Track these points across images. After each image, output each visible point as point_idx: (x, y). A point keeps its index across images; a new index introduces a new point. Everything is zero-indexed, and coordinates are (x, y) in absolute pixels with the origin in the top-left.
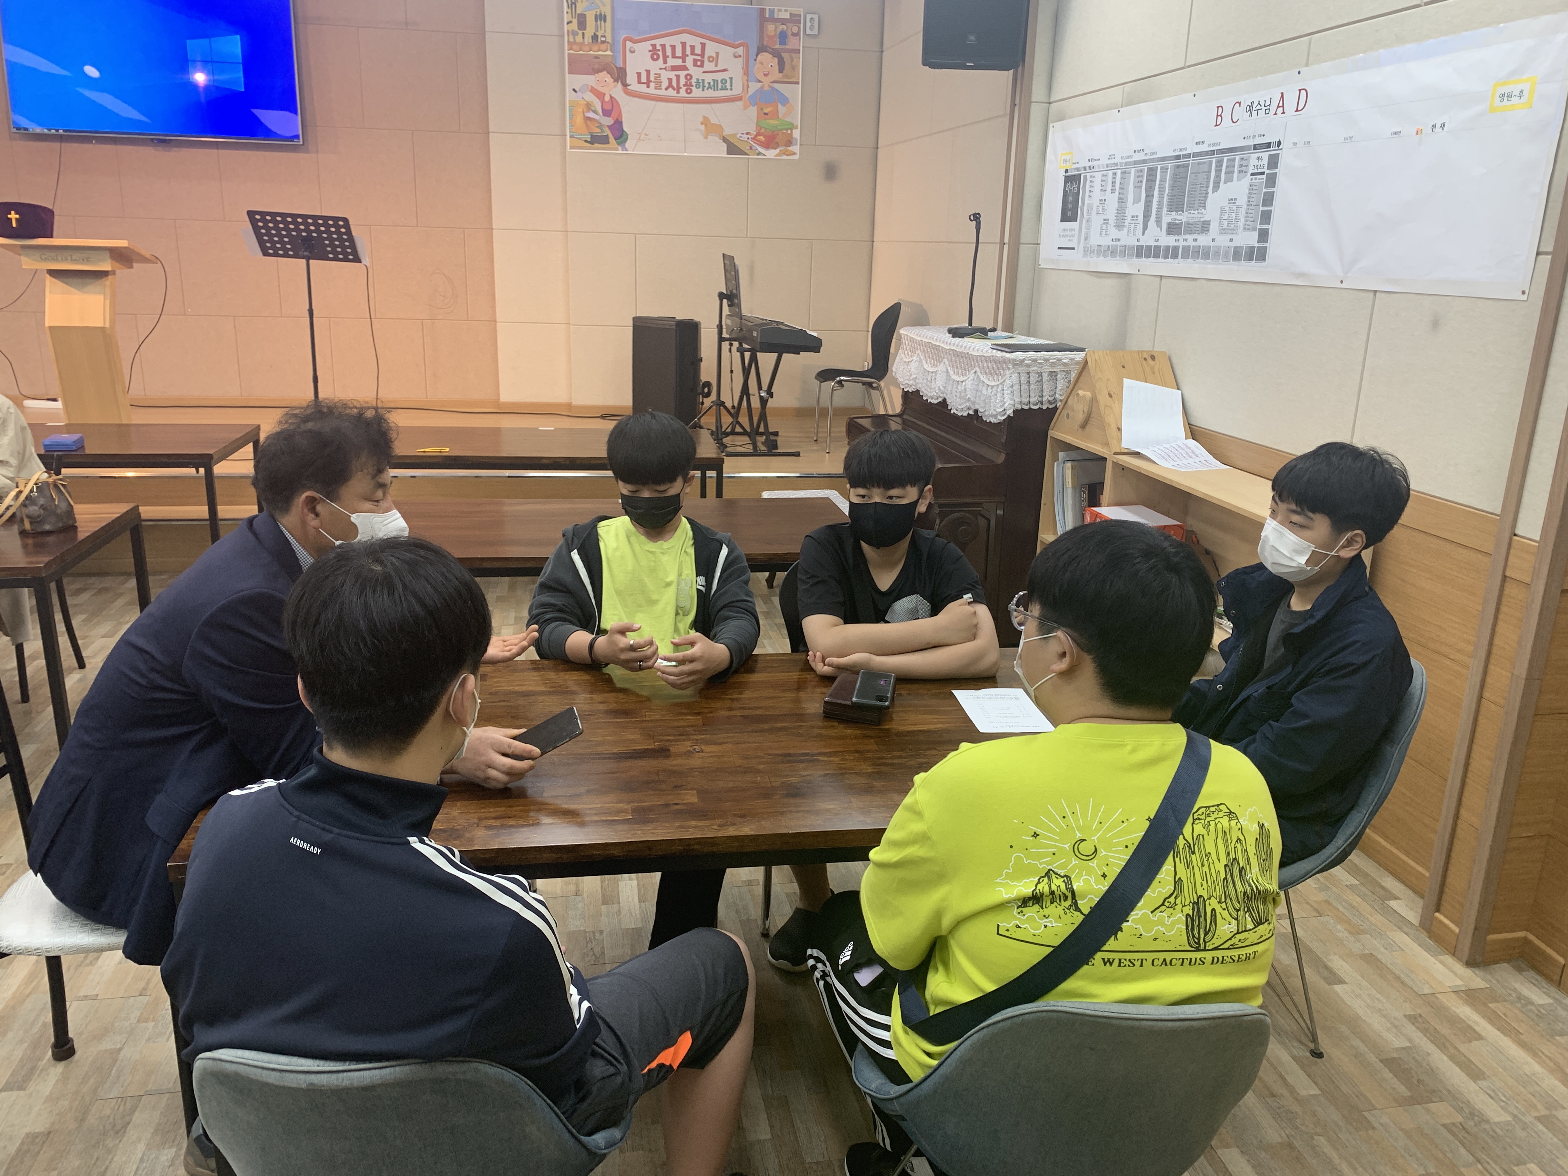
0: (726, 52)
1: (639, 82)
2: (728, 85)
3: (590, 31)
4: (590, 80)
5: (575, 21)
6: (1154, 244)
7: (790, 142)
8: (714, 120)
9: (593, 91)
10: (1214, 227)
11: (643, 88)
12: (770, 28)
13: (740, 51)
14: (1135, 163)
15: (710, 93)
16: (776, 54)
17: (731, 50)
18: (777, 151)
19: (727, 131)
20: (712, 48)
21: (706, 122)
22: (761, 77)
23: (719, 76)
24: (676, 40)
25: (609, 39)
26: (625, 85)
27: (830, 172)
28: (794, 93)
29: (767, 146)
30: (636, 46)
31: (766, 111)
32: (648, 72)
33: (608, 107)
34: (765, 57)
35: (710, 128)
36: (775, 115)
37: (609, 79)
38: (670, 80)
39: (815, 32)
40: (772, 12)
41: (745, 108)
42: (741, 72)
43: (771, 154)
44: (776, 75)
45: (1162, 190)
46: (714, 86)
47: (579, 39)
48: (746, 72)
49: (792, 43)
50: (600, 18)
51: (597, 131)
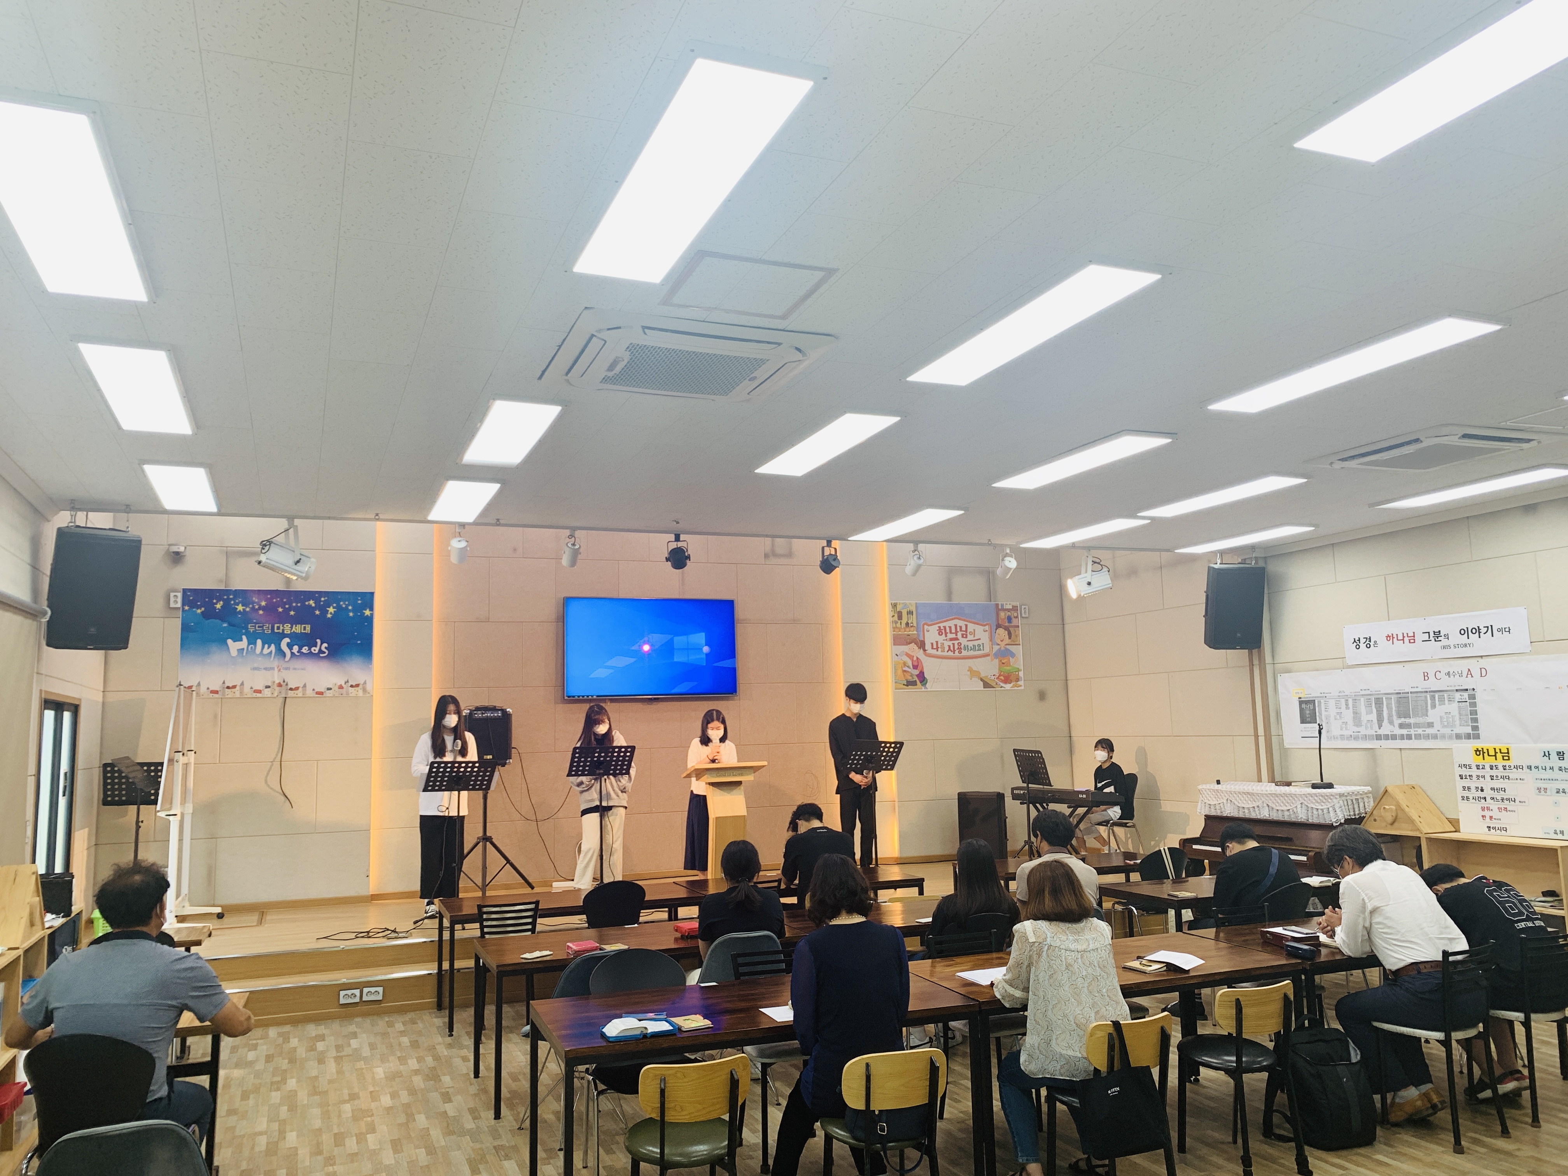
0: (979, 630)
1: (932, 648)
2: (981, 647)
3: (904, 621)
4: (905, 648)
5: (896, 615)
6: (1390, 733)
7: (1018, 680)
8: (975, 669)
9: (908, 655)
10: (1438, 725)
11: (934, 652)
12: (1002, 615)
13: (987, 628)
14: (1363, 695)
15: (972, 653)
16: (1006, 629)
17: (982, 628)
18: (1012, 685)
19: (983, 675)
20: (971, 627)
21: (970, 670)
22: (999, 642)
23: (976, 643)
24: (951, 623)
25: (915, 624)
26: (925, 650)
27: (1042, 696)
28: (1018, 650)
29: (1006, 683)
30: (930, 628)
31: (1003, 661)
32: (937, 642)
33: (916, 664)
34: (1001, 631)
35: (973, 673)
36: (1008, 664)
37: (915, 647)
38: (949, 646)
39: (1027, 616)
40: (1002, 605)
41: (992, 660)
42: (988, 640)
43: (1008, 686)
44: (1007, 641)
45: (1389, 708)
46: (974, 648)
47: (898, 625)
48: (991, 640)
49: (1015, 622)
50: (910, 613)
51: (910, 678)
